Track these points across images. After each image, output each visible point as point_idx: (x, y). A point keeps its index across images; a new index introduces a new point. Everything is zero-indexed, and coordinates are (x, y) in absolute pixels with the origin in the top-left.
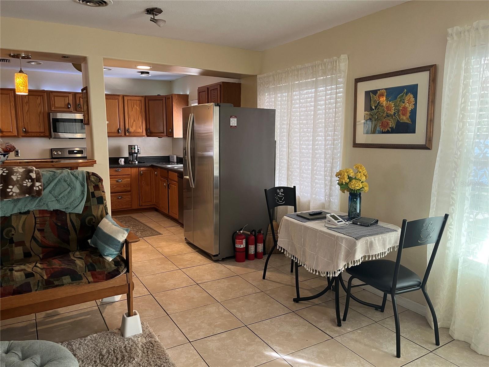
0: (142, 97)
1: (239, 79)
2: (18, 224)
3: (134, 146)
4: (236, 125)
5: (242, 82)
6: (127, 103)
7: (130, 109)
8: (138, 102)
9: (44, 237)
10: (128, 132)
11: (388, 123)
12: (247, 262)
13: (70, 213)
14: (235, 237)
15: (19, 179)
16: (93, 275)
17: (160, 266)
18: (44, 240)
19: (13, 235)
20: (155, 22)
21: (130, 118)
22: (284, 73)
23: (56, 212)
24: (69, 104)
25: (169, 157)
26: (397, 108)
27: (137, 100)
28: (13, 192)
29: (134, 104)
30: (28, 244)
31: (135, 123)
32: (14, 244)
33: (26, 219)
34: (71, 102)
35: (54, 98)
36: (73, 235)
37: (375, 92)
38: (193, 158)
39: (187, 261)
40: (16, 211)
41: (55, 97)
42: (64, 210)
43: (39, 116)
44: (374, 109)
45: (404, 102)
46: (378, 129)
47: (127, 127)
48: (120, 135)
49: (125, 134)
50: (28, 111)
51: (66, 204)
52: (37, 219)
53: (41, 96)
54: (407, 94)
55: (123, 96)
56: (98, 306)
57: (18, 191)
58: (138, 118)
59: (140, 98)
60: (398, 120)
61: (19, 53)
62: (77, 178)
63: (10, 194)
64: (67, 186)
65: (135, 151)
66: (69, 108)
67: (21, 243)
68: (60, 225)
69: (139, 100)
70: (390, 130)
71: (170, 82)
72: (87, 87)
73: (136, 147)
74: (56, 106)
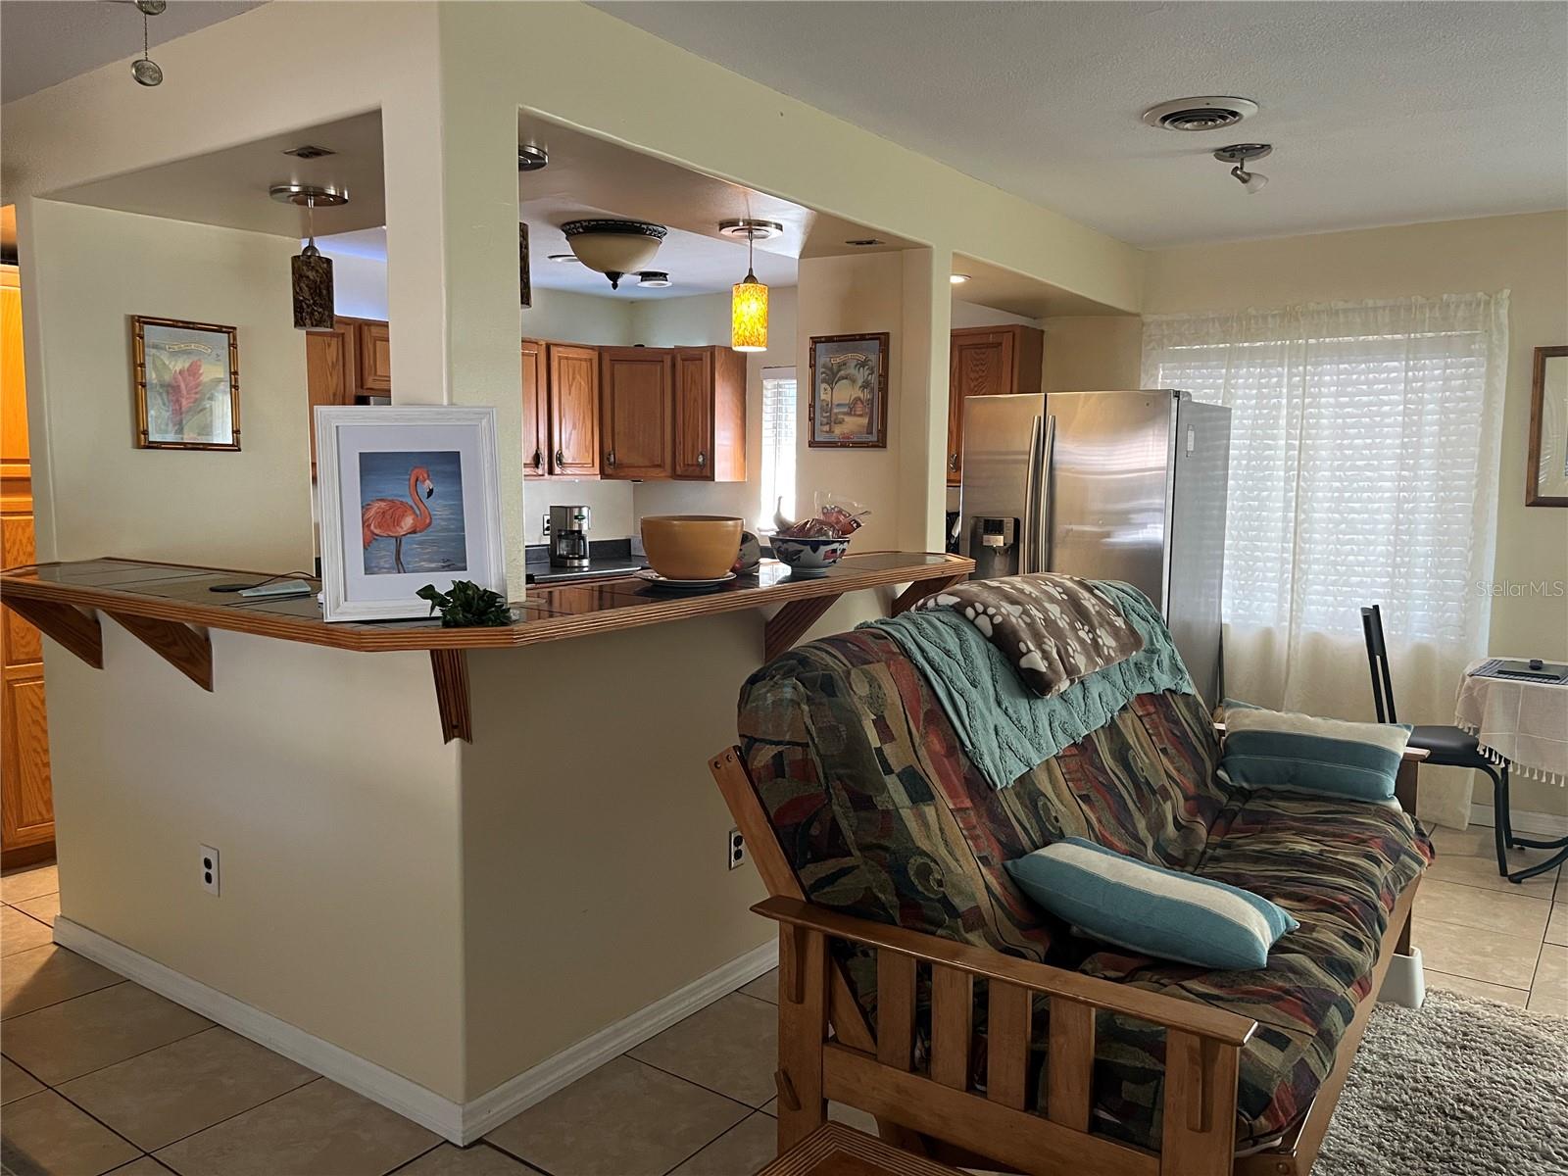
0: (592, 348)
1: (1035, 318)
3: (581, 508)
4: (1193, 450)
5: (1051, 328)
6: (556, 366)
7: (566, 388)
8: (584, 363)
10: (561, 463)
18: (1182, 778)
19: (1142, 770)
20: (1244, 181)
21: (566, 415)
22: (1274, 316)
27: (580, 360)
29: (574, 373)
31: (576, 432)
35: (374, 344)
41: (378, 343)
47: (556, 449)
48: (540, 471)
49: (551, 472)
53: (338, 336)
55: (548, 346)
58: (584, 418)
59: (584, 354)
69: (586, 360)
72: (888, 333)
73: (585, 511)
74: (378, 373)
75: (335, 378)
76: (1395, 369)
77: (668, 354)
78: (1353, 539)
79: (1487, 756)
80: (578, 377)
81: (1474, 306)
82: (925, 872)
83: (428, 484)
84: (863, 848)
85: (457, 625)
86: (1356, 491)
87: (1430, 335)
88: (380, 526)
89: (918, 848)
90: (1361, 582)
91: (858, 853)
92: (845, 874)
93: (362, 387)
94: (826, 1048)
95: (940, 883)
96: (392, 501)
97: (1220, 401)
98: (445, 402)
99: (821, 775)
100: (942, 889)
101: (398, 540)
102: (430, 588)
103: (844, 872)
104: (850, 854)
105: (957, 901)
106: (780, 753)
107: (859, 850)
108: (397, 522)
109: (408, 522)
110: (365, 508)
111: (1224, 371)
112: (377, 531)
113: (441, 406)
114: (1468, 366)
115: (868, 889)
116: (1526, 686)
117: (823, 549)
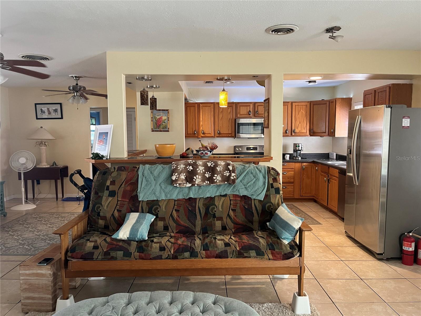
0: (308, 102)
1: (411, 80)
2: (219, 203)
3: (299, 144)
4: (409, 126)
5: (414, 82)
6: (295, 108)
7: (297, 113)
8: (304, 106)
9: (236, 216)
10: (294, 132)
12: (415, 266)
13: (254, 199)
14: (402, 239)
15: (221, 170)
16: (272, 254)
17: (322, 254)
18: (235, 218)
19: (215, 211)
20: (333, 39)
21: (296, 120)
23: (245, 197)
24: (250, 111)
25: (329, 154)
27: (303, 105)
28: (217, 180)
29: (300, 109)
30: (225, 220)
31: (300, 124)
32: (216, 219)
33: (224, 200)
34: (251, 110)
35: (240, 107)
36: (256, 218)
38: (358, 156)
39: (349, 254)
40: (218, 194)
42: (250, 196)
43: (229, 121)
47: (293, 128)
48: (287, 135)
49: (291, 134)
50: (222, 118)
51: (252, 191)
52: (231, 201)
53: (231, 106)
55: (292, 103)
56: (270, 279)
57: (220, 179)
58: (304, 120)
59: (306, 104)
61: (223, 77)
62: (260, 171)
63: (215, 181)
64: (253, 177)
65: (299, 148)
66: (249, 114)
67: (220, 219)
68: (247, 208)
69: (305, 105)
71: (334, 87)
72: (270, 98)
74: (241, 114)
80: (302, 110)
82: (98, 207)
83: (104, 137)
93: (237, 117)
95: (100, 210)
105: (101, 214)
117: (200, 152)
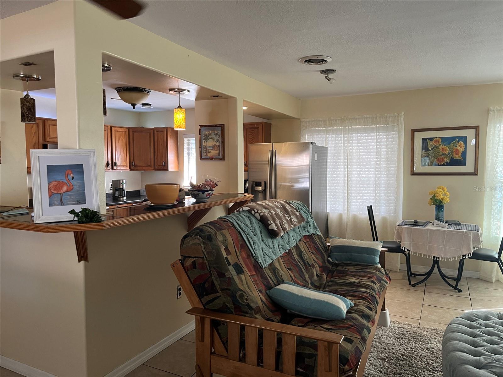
0: (126, 128)
1: (269, 120)
4: (317, 160)
5: (273, 122)
6: (114, 134)
7: (117, 141)
8: (123, 133)
10: (116, 166)
11: (443, 160)
21: (117, 150)
22: (339, 120)
26: (450, 150)
27: (122, 131)
29: (120, 136)
31: (121, 155)
35: (49, 127)
37: (431, 139)
41: (51, 126)
44: (430, 150)
45: (456, 147)
46: (434, 163)
47: (114, 161)
48: (108, 169)
49: (112, 168)
53: (35, 124)
54: (458, 142)
55: (111, 127)
58: (124, 151)
60: (452, 157)
70: (445, 163)
72: (224, 125)
73: (124, 181)
74: (51, 136)
75: (35, 138)
76: (373, 136)
77: (152, 130)
78: (364, 186)
79: (403, 249)
80: (121, 137)
81: (394, 117)
82: (242, 296)
83: (72, 175)
84: (222, 290)
85: (83, 222)
86: (364, 171)
87: (382, 125)
88: (54, 190)
89: (239, 288)
90: (367, 198)
91: (221, 292)
92: (216, 299)
93: (45, 141)
94: (211, 356)
95: (247, 299)
96: (59, 181)
97: (324, 145)
98: (78, 148)
99: (208, 267)
100: (247, 301)
101: (61, 195)
102: (73, 210)
103: (216, 298)
104: (218, 292)
105: (252, 305)
106: (195, 261)
107: (221, 291)
108: (61, 188)
109: (65, 188)
110: (49, 184)
111: (325, 136)
112: (53, 192)
113: (76, 149)
114: (393, 135)
115: (224, 303)
116: (413, 228)
117: (206, 193)
